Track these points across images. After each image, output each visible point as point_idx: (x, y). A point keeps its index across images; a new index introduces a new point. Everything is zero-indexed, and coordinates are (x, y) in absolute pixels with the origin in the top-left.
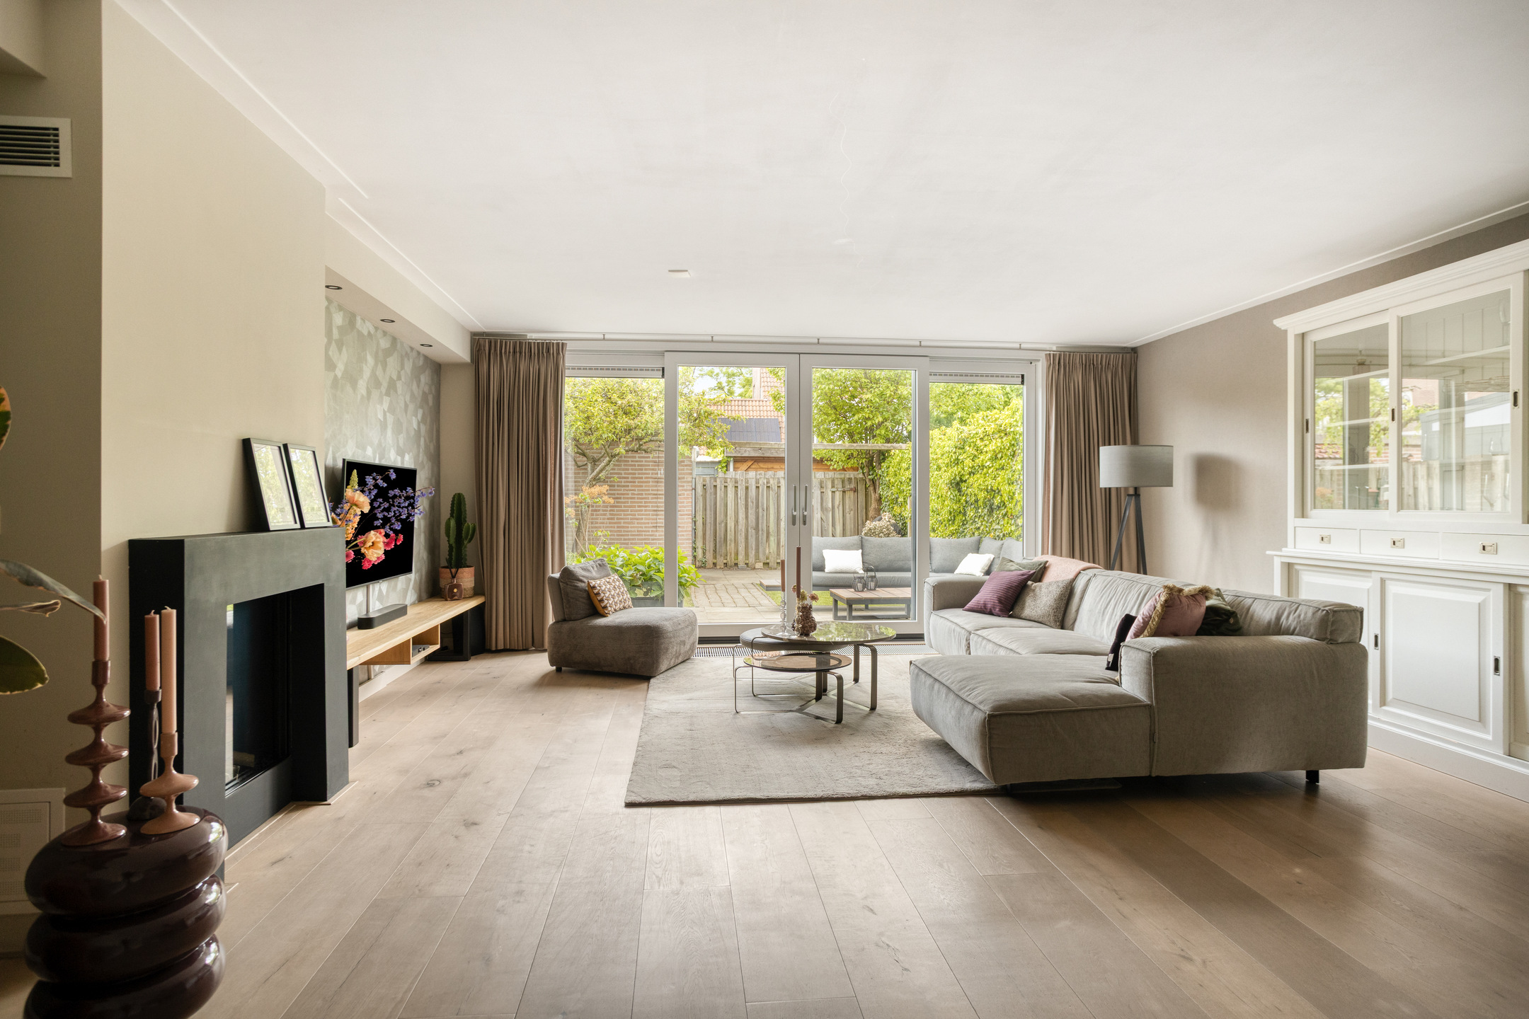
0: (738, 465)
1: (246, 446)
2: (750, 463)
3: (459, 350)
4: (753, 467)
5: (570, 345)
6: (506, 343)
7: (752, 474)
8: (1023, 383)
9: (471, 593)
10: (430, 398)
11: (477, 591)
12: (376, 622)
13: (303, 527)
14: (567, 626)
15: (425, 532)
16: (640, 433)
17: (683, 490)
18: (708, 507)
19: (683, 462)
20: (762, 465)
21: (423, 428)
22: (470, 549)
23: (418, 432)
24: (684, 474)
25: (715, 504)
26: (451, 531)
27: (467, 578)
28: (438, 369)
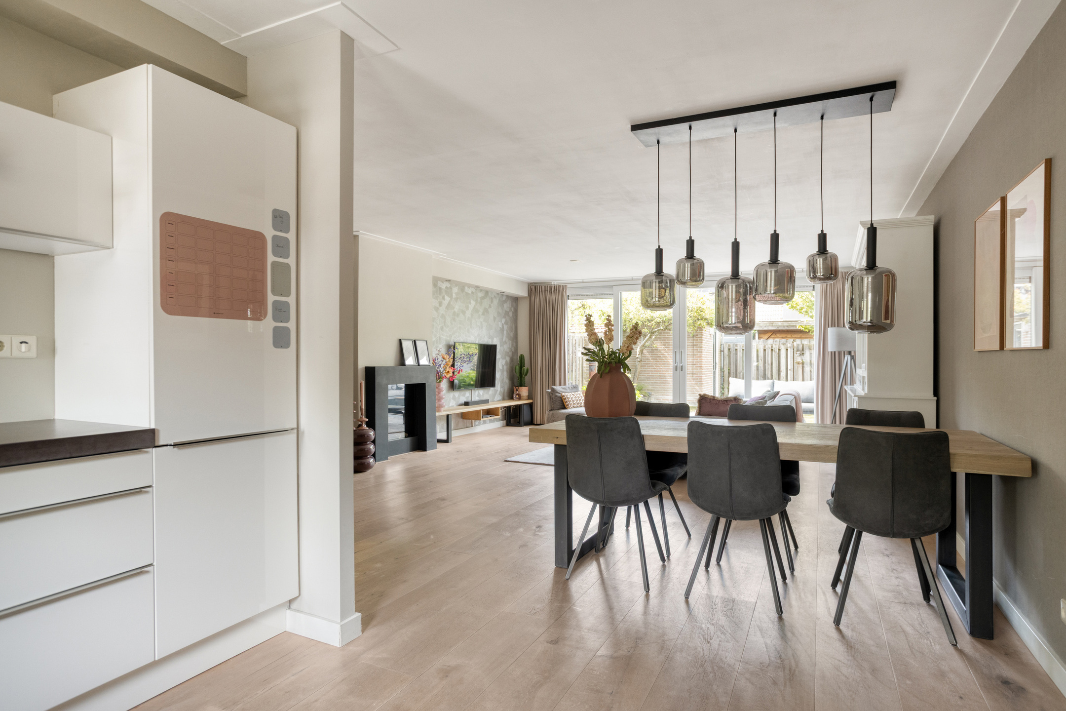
0: (762, 335)
1: (400, 341)
2: (770, 334)
3: (523, 292)
4: (773, 336)
5: (569, 286)
6: (540, 287)
7: (770, 341)
8: (814, 289)
9: (527, 398)
10: (511, 314)
11: (529, 397)
12: (470, 404)
13: (419, 365)
14: (551, 412)
15: (507, 371)
16: (658, 320)
17: (697, 352)
18: (732, 363)
19: (698, 335)
20: (778, 335)
21: (506, 327)
22: (527, 379)
23: (502, 330)
24: (698, 342)
25: (737, 361)
26: (517, 371)
27: (524, 391)
28: (515, 300)
